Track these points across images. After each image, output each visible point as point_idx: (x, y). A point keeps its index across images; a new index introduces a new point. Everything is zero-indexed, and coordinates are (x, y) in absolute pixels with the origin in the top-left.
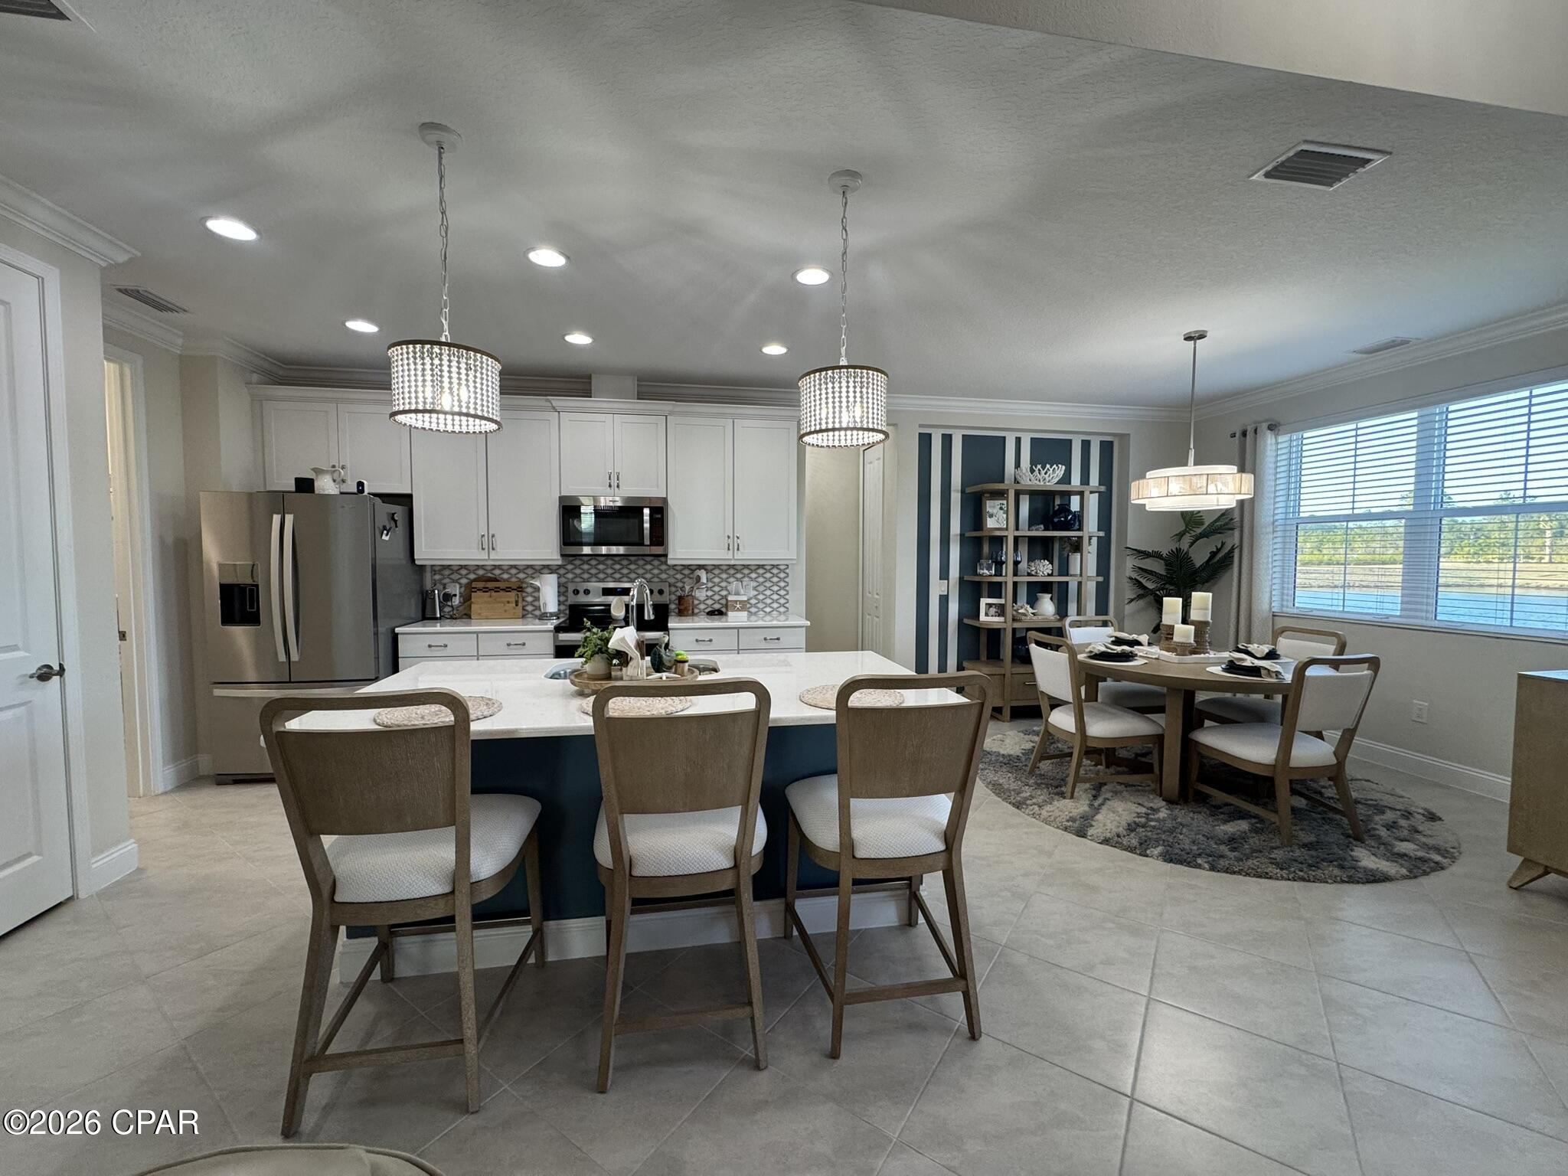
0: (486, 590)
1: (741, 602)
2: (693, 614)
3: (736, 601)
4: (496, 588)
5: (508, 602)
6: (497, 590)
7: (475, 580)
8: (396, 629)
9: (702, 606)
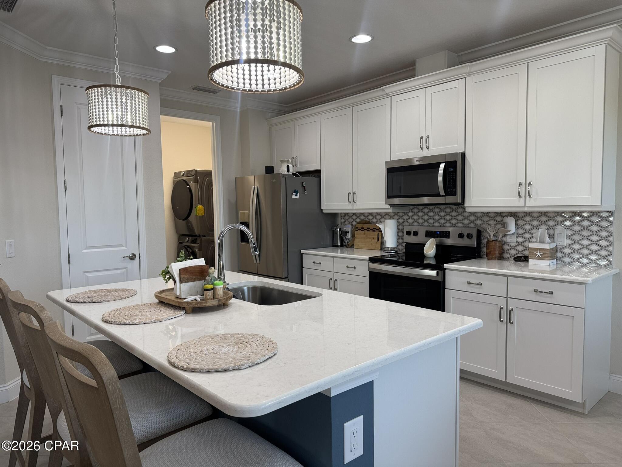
0: (362, 229)
2: (501, 258)
3: (537, 249)
5: (373, 238)
6: (368, 229)
7: (359, 223)
8: (302, 251)
9: (513, 252)
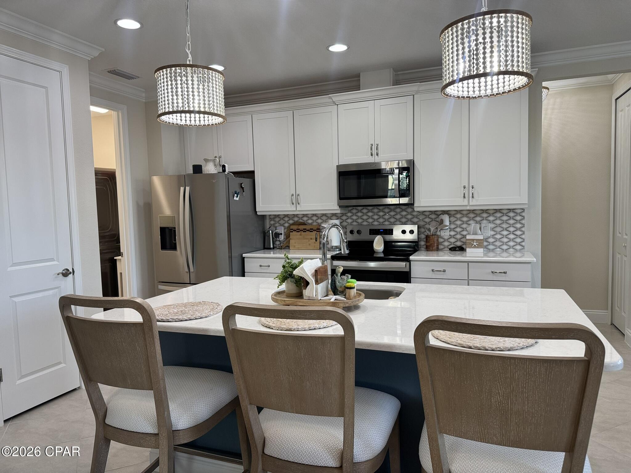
0: (298, 230)
1: (477, 240)
2: (438, 249)
3: (473, 240)
4: (304, 229)
5: (311, 239)
6: (305, 230)
7: (293, 224)
8: (243, 255)
9: (446, 244)
